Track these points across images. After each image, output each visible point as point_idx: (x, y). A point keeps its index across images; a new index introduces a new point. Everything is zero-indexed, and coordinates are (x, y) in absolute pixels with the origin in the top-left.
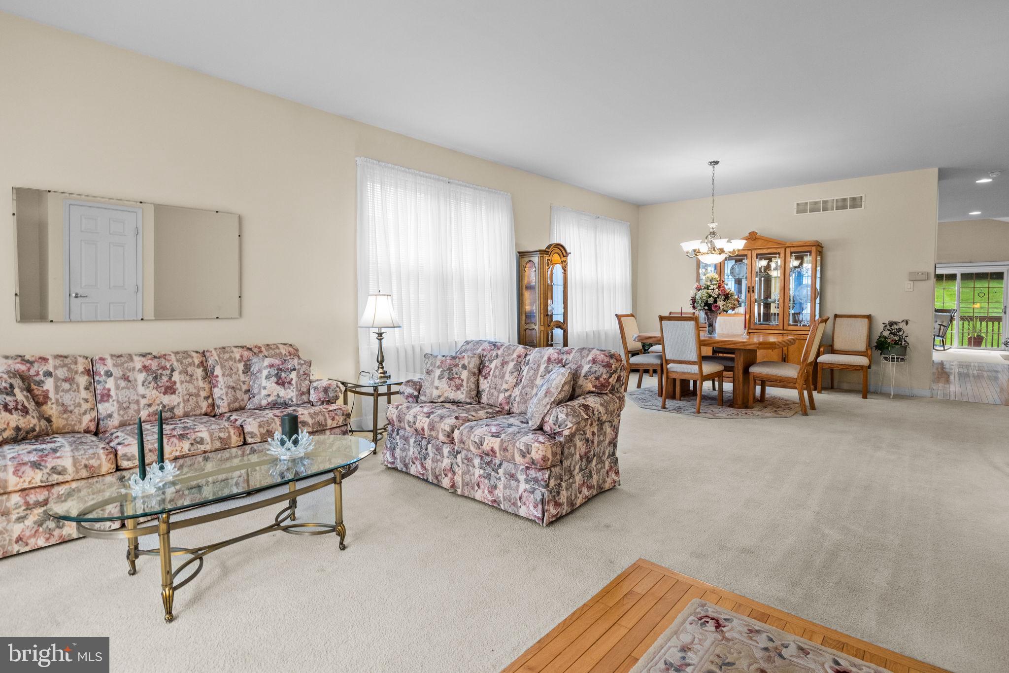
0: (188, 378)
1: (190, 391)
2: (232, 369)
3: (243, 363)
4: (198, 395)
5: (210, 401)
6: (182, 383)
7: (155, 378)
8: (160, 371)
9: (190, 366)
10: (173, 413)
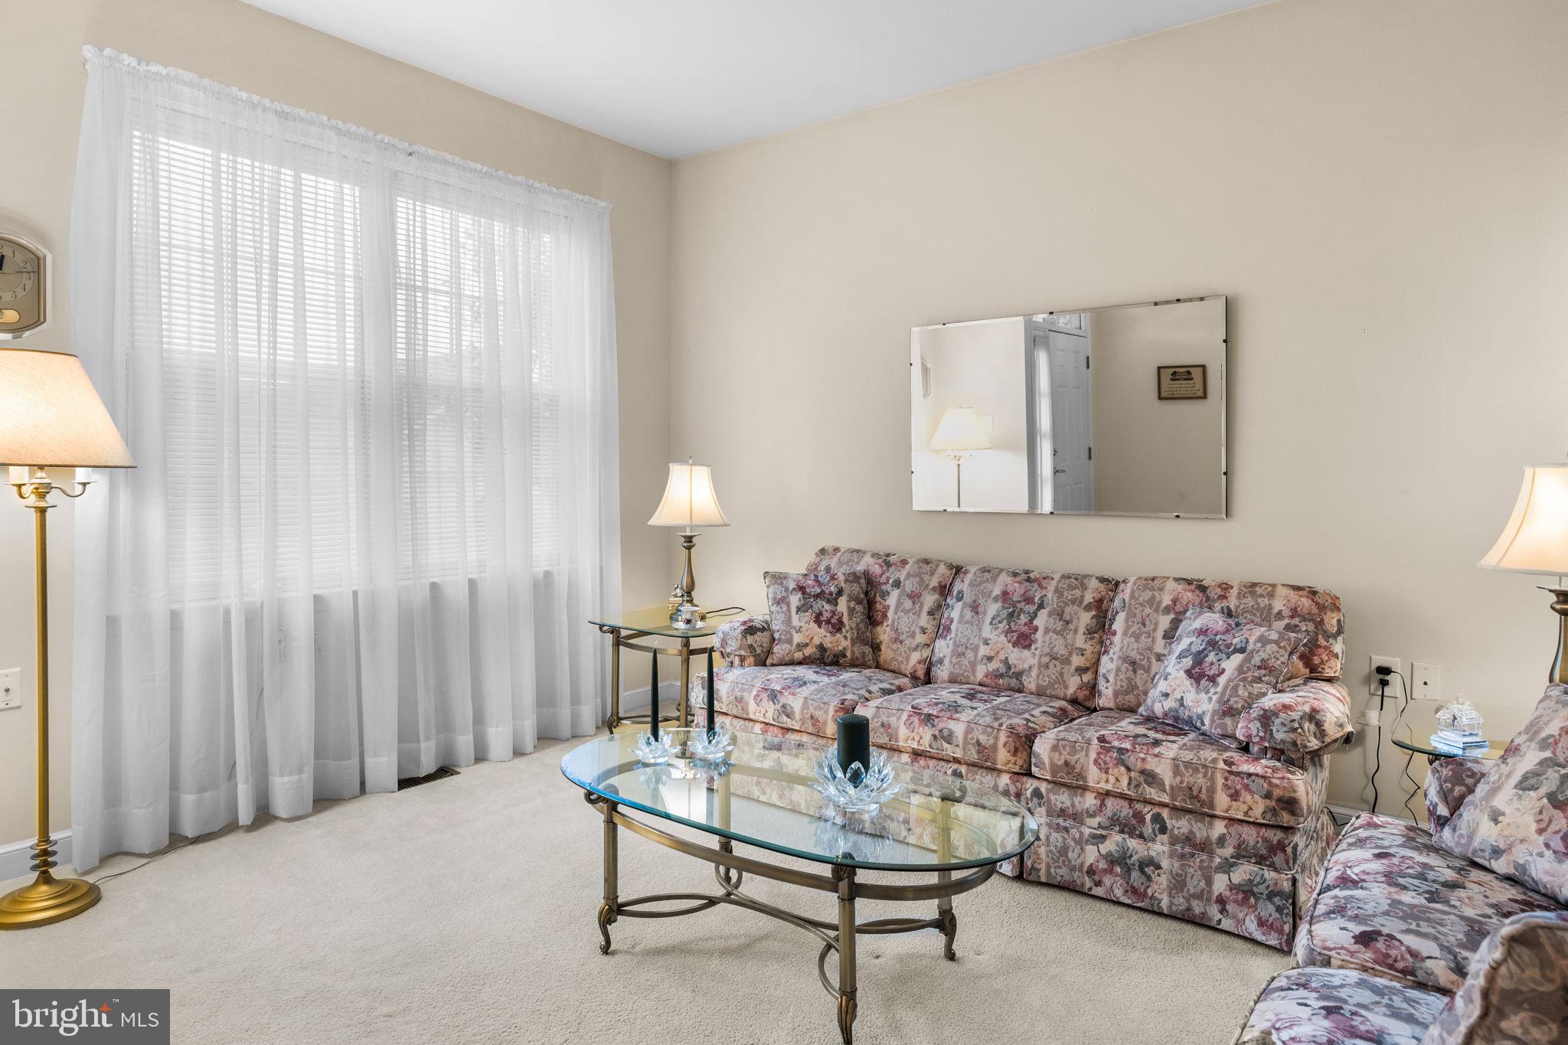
0: (1059, 625)
1: (1055, 650)
2: (1144, 625)
3: (1172, 616)
4: (1066, 661)
5: (1087, 677)
6: (1047, 631)
7: (1011, 615)
8: (1021, 605)
9: (1073, 604)
10: (1020, 681)
